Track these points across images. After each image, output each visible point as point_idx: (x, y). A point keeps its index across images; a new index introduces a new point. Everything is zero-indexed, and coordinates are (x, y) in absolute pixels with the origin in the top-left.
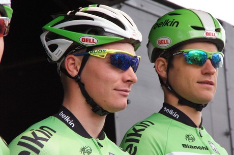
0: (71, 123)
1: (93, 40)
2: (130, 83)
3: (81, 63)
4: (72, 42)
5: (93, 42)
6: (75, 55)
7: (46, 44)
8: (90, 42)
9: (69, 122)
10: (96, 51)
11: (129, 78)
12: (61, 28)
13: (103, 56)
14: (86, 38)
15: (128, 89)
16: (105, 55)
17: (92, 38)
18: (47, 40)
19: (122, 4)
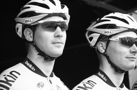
0: (104, 79)
1: (111, 32)
2: (135, 53)
3: (106, 45)
4: (100, 34)
5: (111, 33)
6: (103, 42)
7: (88, 38)
8: (109, 33)
9: (103, 78)
10: (113, 38)
11: (134, 51)
12: (94, 28)
13: (117, 40)
14: (106, 31)
15: (134, 57)
16: (118, 39)
17: (110, 31)
18: (88, 36)
19: (132, 13)
